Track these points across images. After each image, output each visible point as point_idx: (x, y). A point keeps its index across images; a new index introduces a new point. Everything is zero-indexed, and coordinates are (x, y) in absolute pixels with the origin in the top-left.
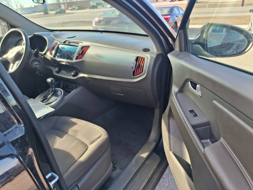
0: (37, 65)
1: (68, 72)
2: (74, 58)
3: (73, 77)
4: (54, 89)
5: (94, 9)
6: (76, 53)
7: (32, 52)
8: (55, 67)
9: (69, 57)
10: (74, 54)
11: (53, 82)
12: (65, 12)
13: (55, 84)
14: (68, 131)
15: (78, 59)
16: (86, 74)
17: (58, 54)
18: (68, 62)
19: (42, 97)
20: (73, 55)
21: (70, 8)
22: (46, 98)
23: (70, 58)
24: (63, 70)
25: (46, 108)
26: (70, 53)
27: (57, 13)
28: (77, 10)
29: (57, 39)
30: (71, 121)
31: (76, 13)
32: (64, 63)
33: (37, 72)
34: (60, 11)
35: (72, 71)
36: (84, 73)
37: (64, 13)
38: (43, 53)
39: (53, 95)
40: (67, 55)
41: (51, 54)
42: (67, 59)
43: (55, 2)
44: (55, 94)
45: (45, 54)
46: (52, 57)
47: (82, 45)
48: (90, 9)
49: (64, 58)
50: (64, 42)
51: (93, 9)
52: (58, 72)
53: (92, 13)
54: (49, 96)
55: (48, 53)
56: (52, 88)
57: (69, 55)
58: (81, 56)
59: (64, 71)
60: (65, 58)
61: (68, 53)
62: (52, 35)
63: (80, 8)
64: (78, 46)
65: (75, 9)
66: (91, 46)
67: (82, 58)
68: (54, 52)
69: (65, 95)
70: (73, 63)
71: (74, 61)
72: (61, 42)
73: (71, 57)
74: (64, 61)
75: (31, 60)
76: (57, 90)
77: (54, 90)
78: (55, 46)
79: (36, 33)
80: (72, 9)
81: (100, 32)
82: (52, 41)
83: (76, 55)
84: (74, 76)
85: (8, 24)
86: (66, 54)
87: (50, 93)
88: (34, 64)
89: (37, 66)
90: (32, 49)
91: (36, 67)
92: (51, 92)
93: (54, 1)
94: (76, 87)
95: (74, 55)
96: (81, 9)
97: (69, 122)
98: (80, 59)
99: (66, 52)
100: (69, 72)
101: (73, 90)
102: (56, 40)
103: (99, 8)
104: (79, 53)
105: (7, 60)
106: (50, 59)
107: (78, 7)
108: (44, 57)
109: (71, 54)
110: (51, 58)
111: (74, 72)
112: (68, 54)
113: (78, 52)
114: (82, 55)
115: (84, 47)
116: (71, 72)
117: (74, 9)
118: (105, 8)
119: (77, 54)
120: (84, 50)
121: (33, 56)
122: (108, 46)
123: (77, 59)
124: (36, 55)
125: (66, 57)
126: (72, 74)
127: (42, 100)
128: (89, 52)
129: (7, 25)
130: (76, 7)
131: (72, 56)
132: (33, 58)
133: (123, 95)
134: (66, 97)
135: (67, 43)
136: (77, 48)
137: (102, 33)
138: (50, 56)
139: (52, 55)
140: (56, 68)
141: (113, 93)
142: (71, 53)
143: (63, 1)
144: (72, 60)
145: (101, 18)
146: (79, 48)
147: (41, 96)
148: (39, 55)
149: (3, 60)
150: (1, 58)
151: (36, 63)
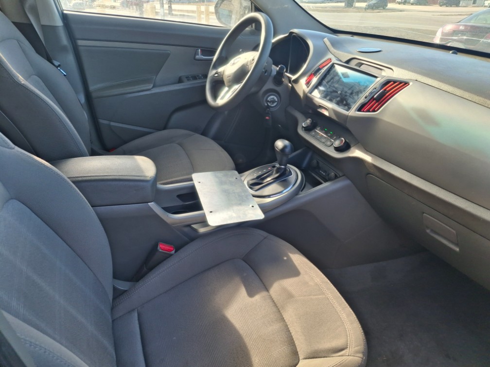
0: (273, 102)
1: (329, 135)
2: (355, 106)
3: (335, 151)
4: (283, 167)
5: (451, 6)
6: (364, 93)
7: (271, 70)
8: (307, 115)
9: (343, 101)
10: (358, 95)
11: (287, 150)
12: (387, 6)
13: (290, 156)
14: (271, 285)
15: (363, 111)
16: (369, 155)
17: (321, 88)
18: (336, 112)
19: (255, 175)
20: (356, 97)
22: (261, 182)
23: (345, 102)
24: (319, 128)
25: (251, 206)
26: (350, 92)
27: (368, 7)
28: (413, 3)
29: (335, 51)
30: (290, 260)
31: (407, 11)
32: (326, 113)
33: (267, 118)
35: (339, 137)
36: (367, 150)
37: (384, 9)
38: (294, 77)
39: (276, 180)
40: (341, 94)
41: (308, 83)
42: (338, 103)
44: (282, 177)
45: (297, 81)
46: (307, 90)
47: (387, 75)
48: (441, 6)
49: (331, 100)
50: (348, 62)
51: (447, 6)
52: (308, 129)
53: (441, 15)
54: (269, 179)
55: (303, 81)
56: (280, 165)
57: (346, 96)
58: (375, 103)
59: (322, 130)
60: (334, 101)
61: (346, 89)
62: (328, 39)
64: (376, 77)
66: (411, 84)
67: (374, 111)
68: (315, 80)
69: (301, 188)
70: (347, 117)
71: (353, 112)
72: (341, 61)
73: (350, 100)
74: (329, 107)
75: (265, 88)
76: (290, 172)
77: (283, 170)
78: (324, 66)
79: (296, 31)
80: (403, 1)
81: (451, 52)
82: (322, 52)
83: (362, 100)
84: (338, 149)
85: (253, 5)
86: (339, 92)
87: (272, 172)
88: (268, 99)
89: (273, 104)
90: (274, 64)
91: (268, 107)
92: (274, 172)
94: (336, 177)
95: (358, 98)
96: (421, 4)
97: (285, 260)
98: (368, 111)
99: (341, 87)
100: (331, 137)
101: (326, 181)
102: (333, 52)
103: (464, 4)
104: (373, 96)
105: (222, 78)
106: (301, 94)
108: (293, 88)
109: (352, 93)
110: (304, 92)
111: (342, 140)
112: (344, 93)
113: (371, 93)
114: (377, 101)
115: (392, 83)
116: (335, 138)
117: (405, 3)
118: (478, 6)
119: (366, 98)
120: (387, 89)
121: (270, 80)
122: (467, 95)
123: (360, 109)
124: (278, 78)
125: (337, 97)
126: (337, 143)
127: (251, 182)
128: (402, 99)
129: (251, 7)
131: (353, 98)
132: (269, 85)
133: (457, 249)
134: (302, 194)
135: (353, 64)
136: (372, 82)
137: (457, 54)
138: (304, 87)
139: (308, 87)
140: (307, 118)
141: (428, 231)
142: (353, 91)
144: (349, 109)
145: (461, 25)
146: (379, 81)
147: (254, 172)
148: (283, 80)
149: (216, 75)
150: (214, 72)
151: (273, 98)
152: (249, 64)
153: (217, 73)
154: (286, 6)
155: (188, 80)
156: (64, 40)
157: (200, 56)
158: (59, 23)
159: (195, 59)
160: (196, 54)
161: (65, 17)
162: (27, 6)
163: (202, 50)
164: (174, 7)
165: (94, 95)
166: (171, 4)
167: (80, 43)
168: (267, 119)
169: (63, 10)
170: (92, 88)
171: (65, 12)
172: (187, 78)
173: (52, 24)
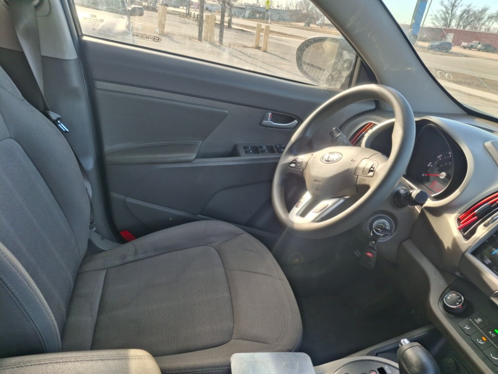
0: (383, 227)
12: (451, 49)
21: (464, 44)
27: (432, 48)
28: (479, 50)
31: (472, 57)
33: (369, 254)
34: (440, 45)
37: (447, 52)
41: (467, 229)
43: (439, 25)
45: (437, 212)
55: (452, 219)
63: (487, 49)
65: (476, 48)
80: (469, 46)
85: (359, 59)
89: (382, 232)
93: (437, 24)
96: (487, 51)
105: (303, 174)
107: (483, 45)
110: (455, 243)
117: (471, 48)
129: (354, 62)
130: (479, 43)
143: (458, 28)
149: (293, 165)
150: (291, 158)
151: (384, 223)
152: (359, 173)
153: (294, 163)
154: (409, 69)
155: (246, 152)
156: (76, 80)
157: (268, 121)
158: (71, 54)
159: (261, 124)
160: (264, 117)
161: (82, 47)
162: (21, 26)
163: (273, 114)
164: (234, 20)
165: (108, 159)
166: (231, 17)
167: (99, 85)
168: (369, 256)
169: (83, 35)
170: (107, 148)
171: (85, 38)
172: (245, 148)
173: (59, 57)
